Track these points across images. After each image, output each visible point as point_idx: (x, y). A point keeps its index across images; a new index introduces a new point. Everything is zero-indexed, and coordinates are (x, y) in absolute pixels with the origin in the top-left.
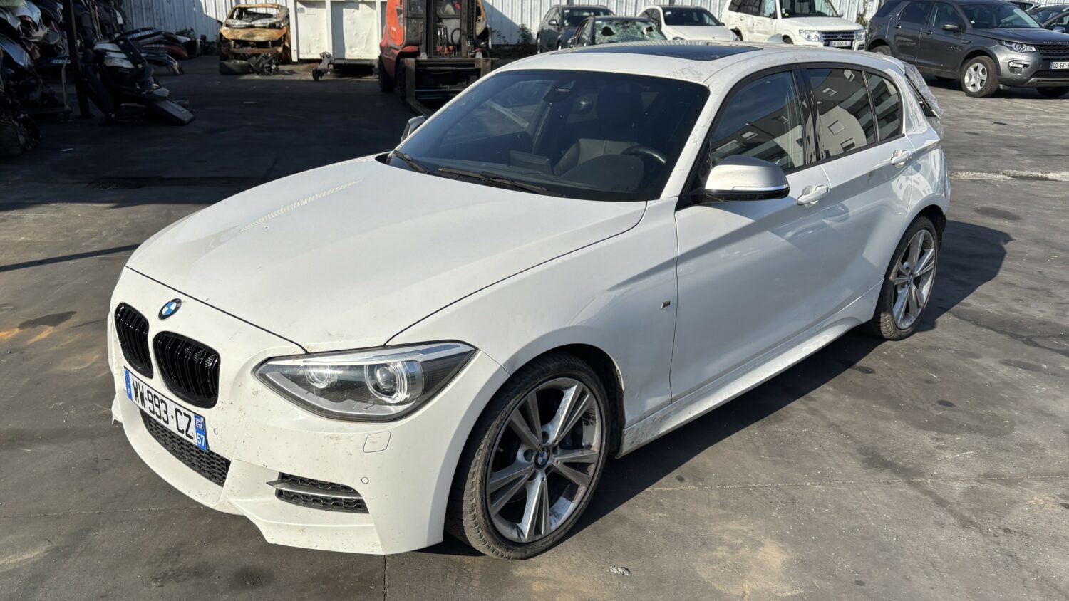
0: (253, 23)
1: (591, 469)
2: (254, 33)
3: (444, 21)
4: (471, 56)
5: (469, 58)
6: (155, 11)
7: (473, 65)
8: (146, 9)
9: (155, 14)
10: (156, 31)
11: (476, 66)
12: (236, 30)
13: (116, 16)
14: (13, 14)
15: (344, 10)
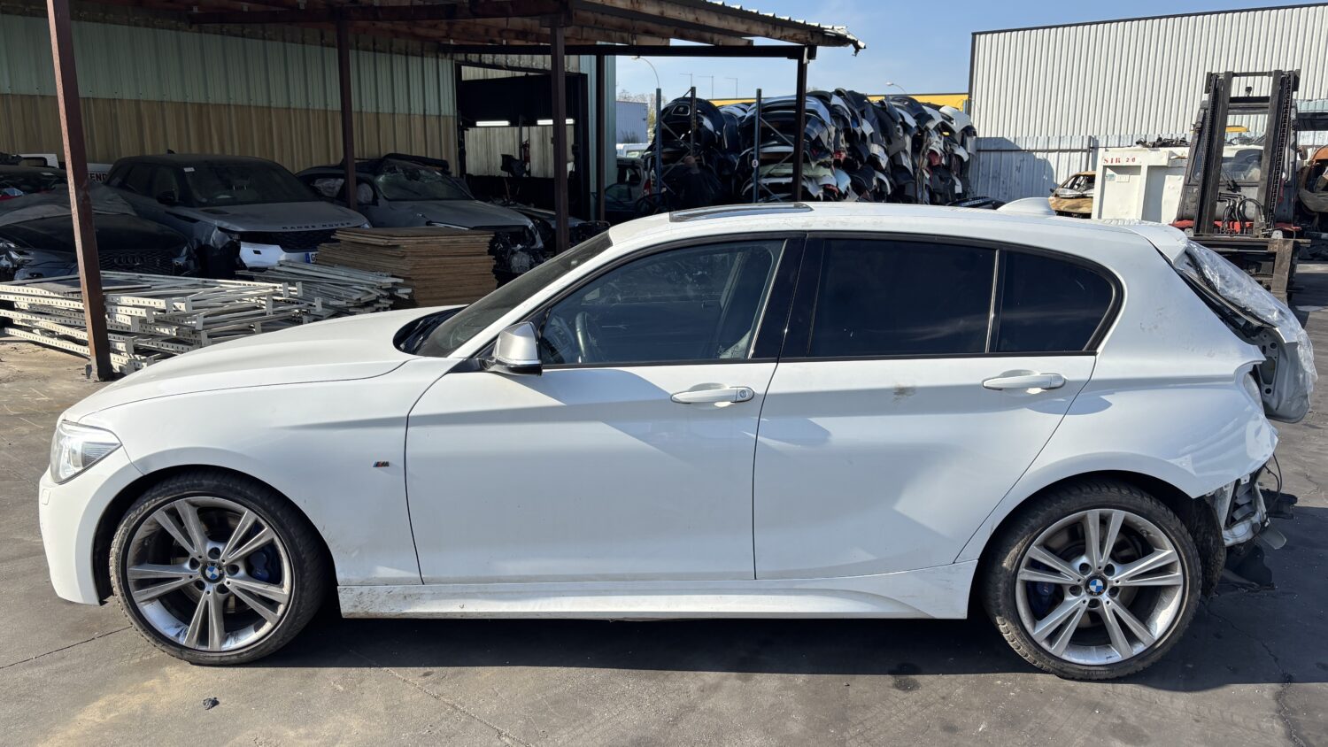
0: (1085, 193)
1: (281, 608)
2: (1081, 205)
3: (1243, 189)
4: (1266, 236)
5: (1262, 238)
6: (1002, 179)
7: (1266, 248)
8: (993, 177)
9: (1001, 183)
10: (986, 200)
11: (1271, 249)
12: (1063, 200)
13: (954, 184)
14: (817, 183)
15: (1167, 177)
